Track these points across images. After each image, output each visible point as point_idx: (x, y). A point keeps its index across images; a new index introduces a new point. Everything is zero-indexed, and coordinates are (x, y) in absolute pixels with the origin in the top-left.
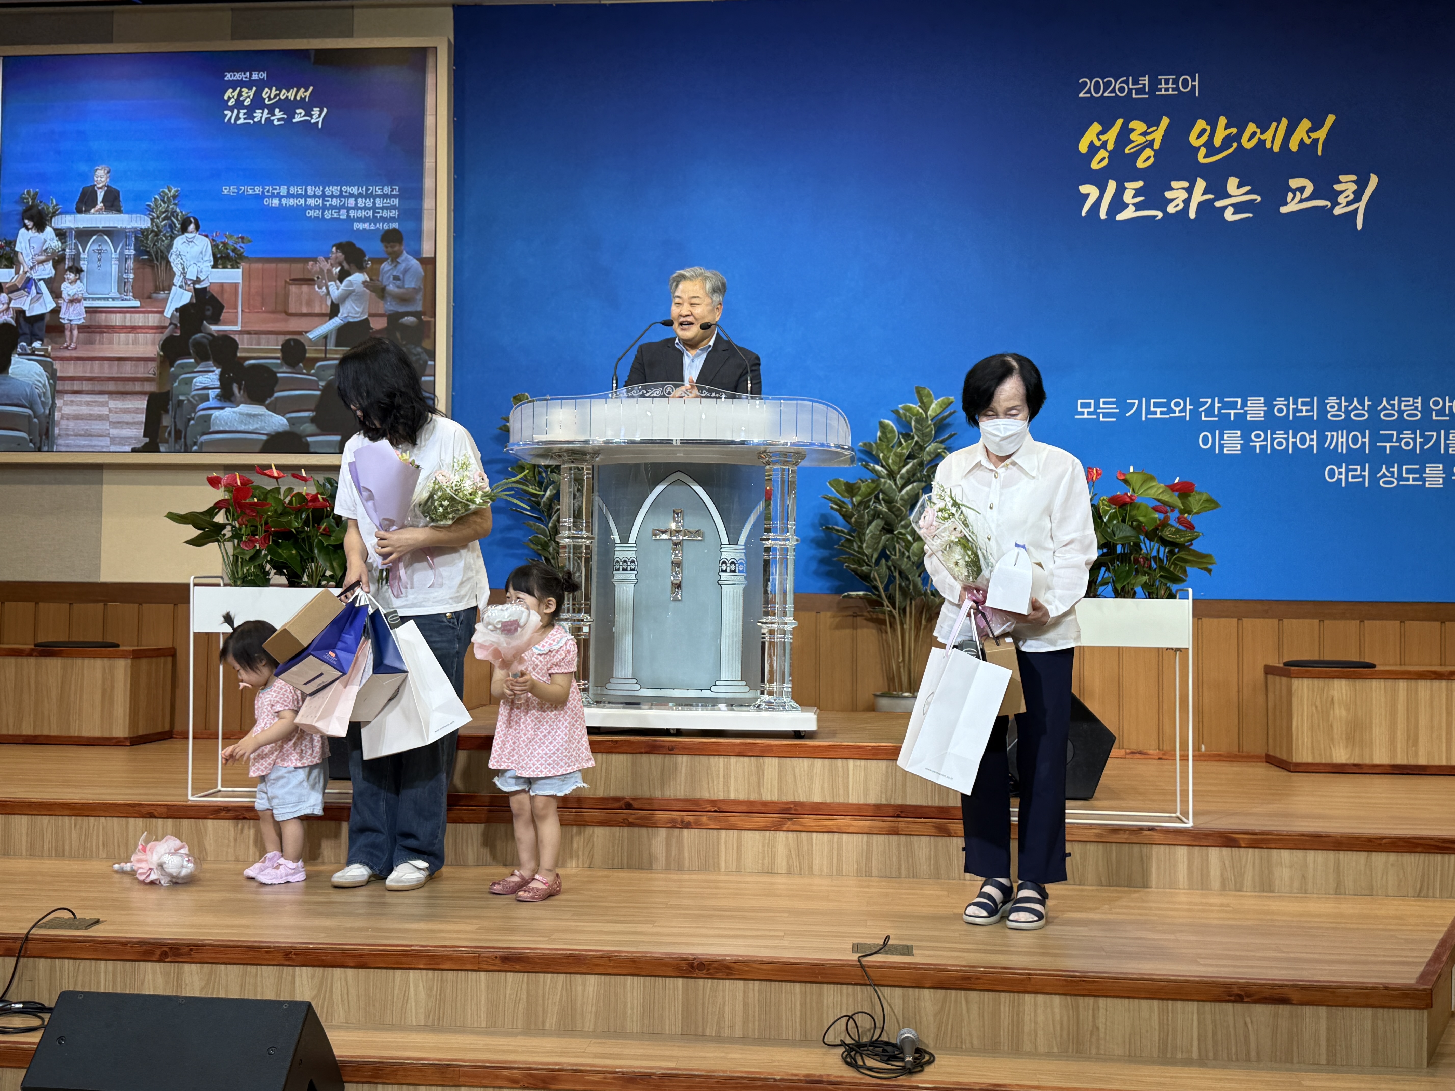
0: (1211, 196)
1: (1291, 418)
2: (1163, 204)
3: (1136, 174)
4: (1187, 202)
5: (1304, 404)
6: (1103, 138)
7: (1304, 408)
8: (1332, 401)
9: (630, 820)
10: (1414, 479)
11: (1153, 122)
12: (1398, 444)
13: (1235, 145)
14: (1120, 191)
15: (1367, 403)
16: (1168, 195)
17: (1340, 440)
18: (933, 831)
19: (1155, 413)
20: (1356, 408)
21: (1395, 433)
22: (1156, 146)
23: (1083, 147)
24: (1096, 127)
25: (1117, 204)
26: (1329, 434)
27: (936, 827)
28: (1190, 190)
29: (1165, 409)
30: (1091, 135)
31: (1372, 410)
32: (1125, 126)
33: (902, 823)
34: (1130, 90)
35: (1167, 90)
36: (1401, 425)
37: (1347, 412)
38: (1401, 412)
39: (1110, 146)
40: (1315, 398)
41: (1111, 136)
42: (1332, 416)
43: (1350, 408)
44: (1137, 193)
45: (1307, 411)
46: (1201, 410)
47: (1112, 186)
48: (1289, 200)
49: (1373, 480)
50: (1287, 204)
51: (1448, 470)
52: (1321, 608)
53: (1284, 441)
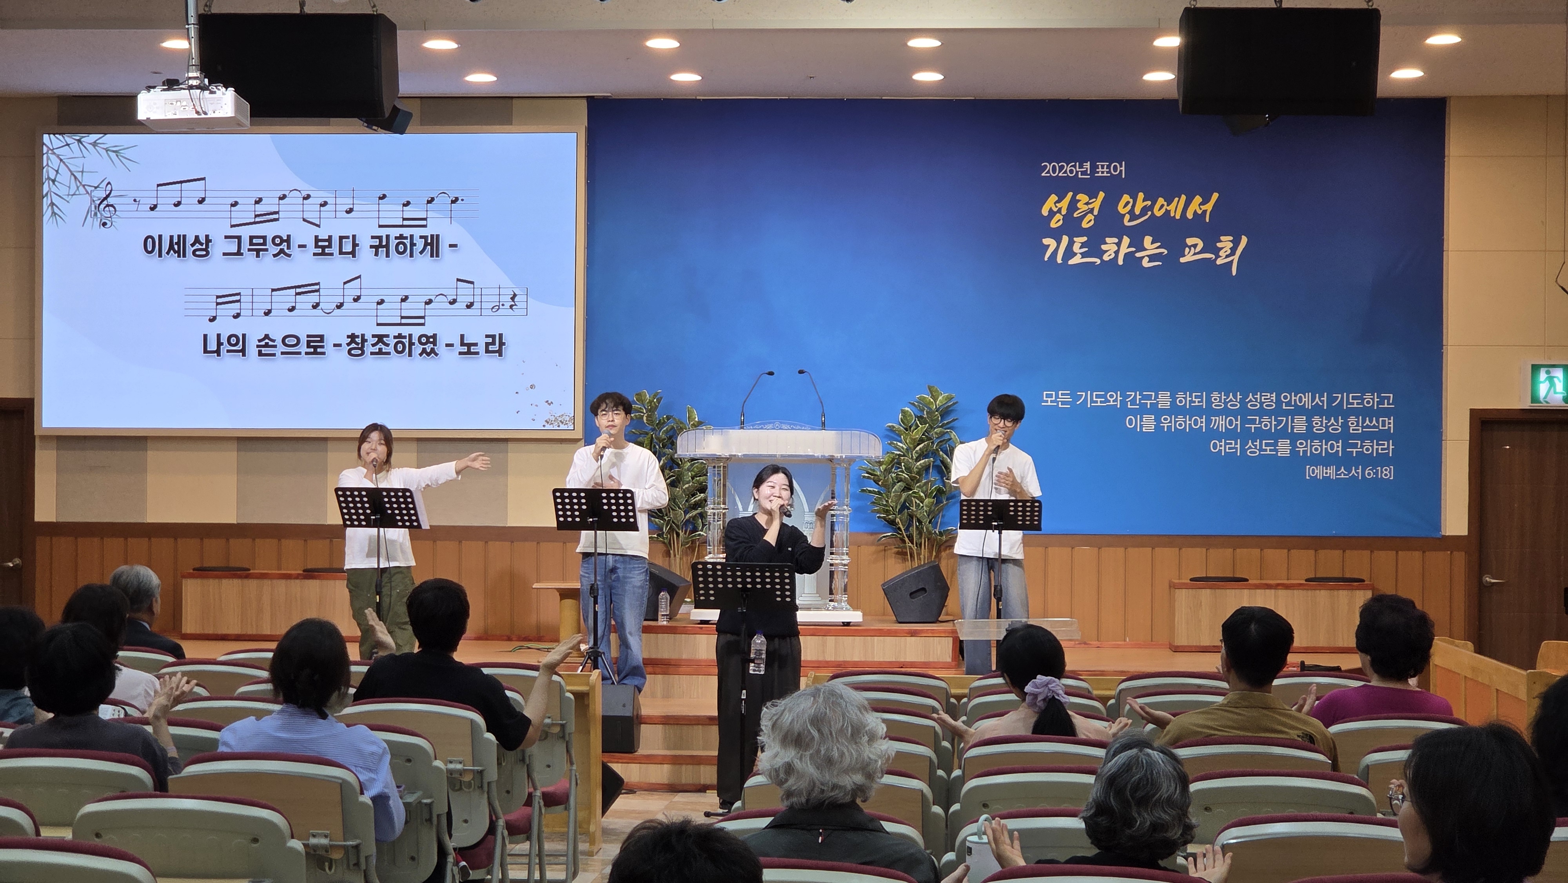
0: (1133, 249)
1: (1188, 407)
2: (1100, 253)
3: (1082, 232)
4: (1117, 253)
5: (1196, 397)
6: (1059, 205)
7: (1197, 400)
8: (1215, 395)
10: (1271, 450)
11: (1093, 195)
12: (1259, 426)
13: (1149, 213)
14: (1071, 243)
15: (1239, 397)
16: (1104, 247)
17: (1221, 422)
19: (1097, 402)
20: (1231, 401)
21: (1258, 418)
22: (1096, 212)
23: (1045, 212)
24: (1054, 198)
25: (1069, 253)
26: (1213, 418)
28: (1118, 244)
29: (1103, 400)
30: (1051, 202)
31: (1242, 401)
32: (1074, 197)
34: (1077, 172)
35: (1103, 172)
36: (1261, 412)
38: (1261, 403)
39: (1064, 212)
40: (1204, 393)
41: (1065, 204)
42: (1215, 406)
43: (1227, 401)
44: (1083, 245)
45: (1199, 402)
46: (1127, 400)
47: (1065, 239)
48: (1186, 253)
49: (1243, 451)
50: (1185, 256)
51: (1293, 444)
52: (1207, 541)
53: (1182, 423)
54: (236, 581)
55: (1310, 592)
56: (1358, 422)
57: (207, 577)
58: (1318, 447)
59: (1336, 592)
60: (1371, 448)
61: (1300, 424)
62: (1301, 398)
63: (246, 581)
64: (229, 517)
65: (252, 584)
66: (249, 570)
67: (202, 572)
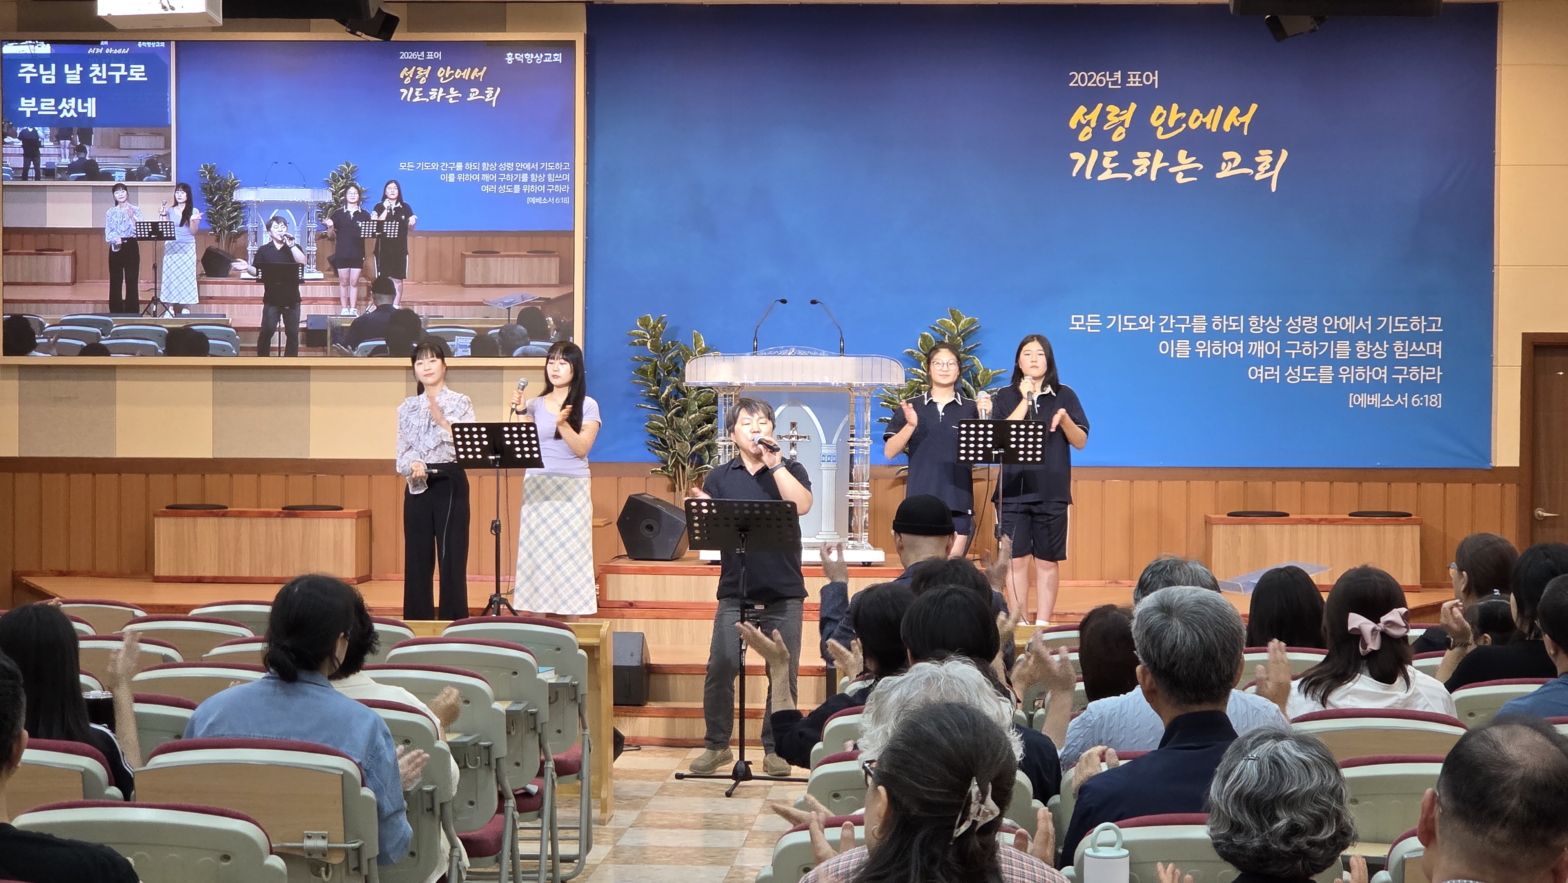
0: (1167, 164)
1: (1224, 332)
2: (1132, 169)
3: (1112, 146)
4: (1149, 168)
5: (1233, 321)
6: (1088, 117)
7: (1234, 324)
8: (1253, 319)
10: (1312, 378)
11: (1124, 107)
12: (1299, 351)
13: (1184, 126)
14: (1101, 158)
15: (1278, 321)
16: (1135, 162)
17: (1259, 348)
19: (1128, 326)
20: (1270, 325)
21: (1298, 343)
22: (1127, 125)
23: (1073, 124)
24: (1082, 109)
25: (1099, 168)
26: (1251, 344)
28: (1151, 159)
29: (1135, 324)
30: (1079, 115)
31: (1282, 326)
32: (1103, 108)
34: (1107, 82)
36: (1302, 337)
37: (1265, 328)
38: (1302, 327)
39: (1093, 124)
40: (1242, 317)
41: (1094, 116)
42: (1255, 330)
43: (1267, 324)
44: (1114, 160)
45: (1236, 326)
47: (1095, 154)
48: (1223, 168)
49: (1283, 378)
50: (1221, 171)
51: (1336, 371)
52: (1245, 473)
53: (1220, 348)
54: (213, 520)
55: (1354, 527)
56: (1404, 347)
57: (181, 516)
58: (1363, 374)
59: (1382, 527)
60: (1416, 374)
61: (1343, 349)
62: (1344, 321)
63: (223, 519)
64: (204, 451)
65: (230, 522)
66: (226, 508)
67: (176, 510)
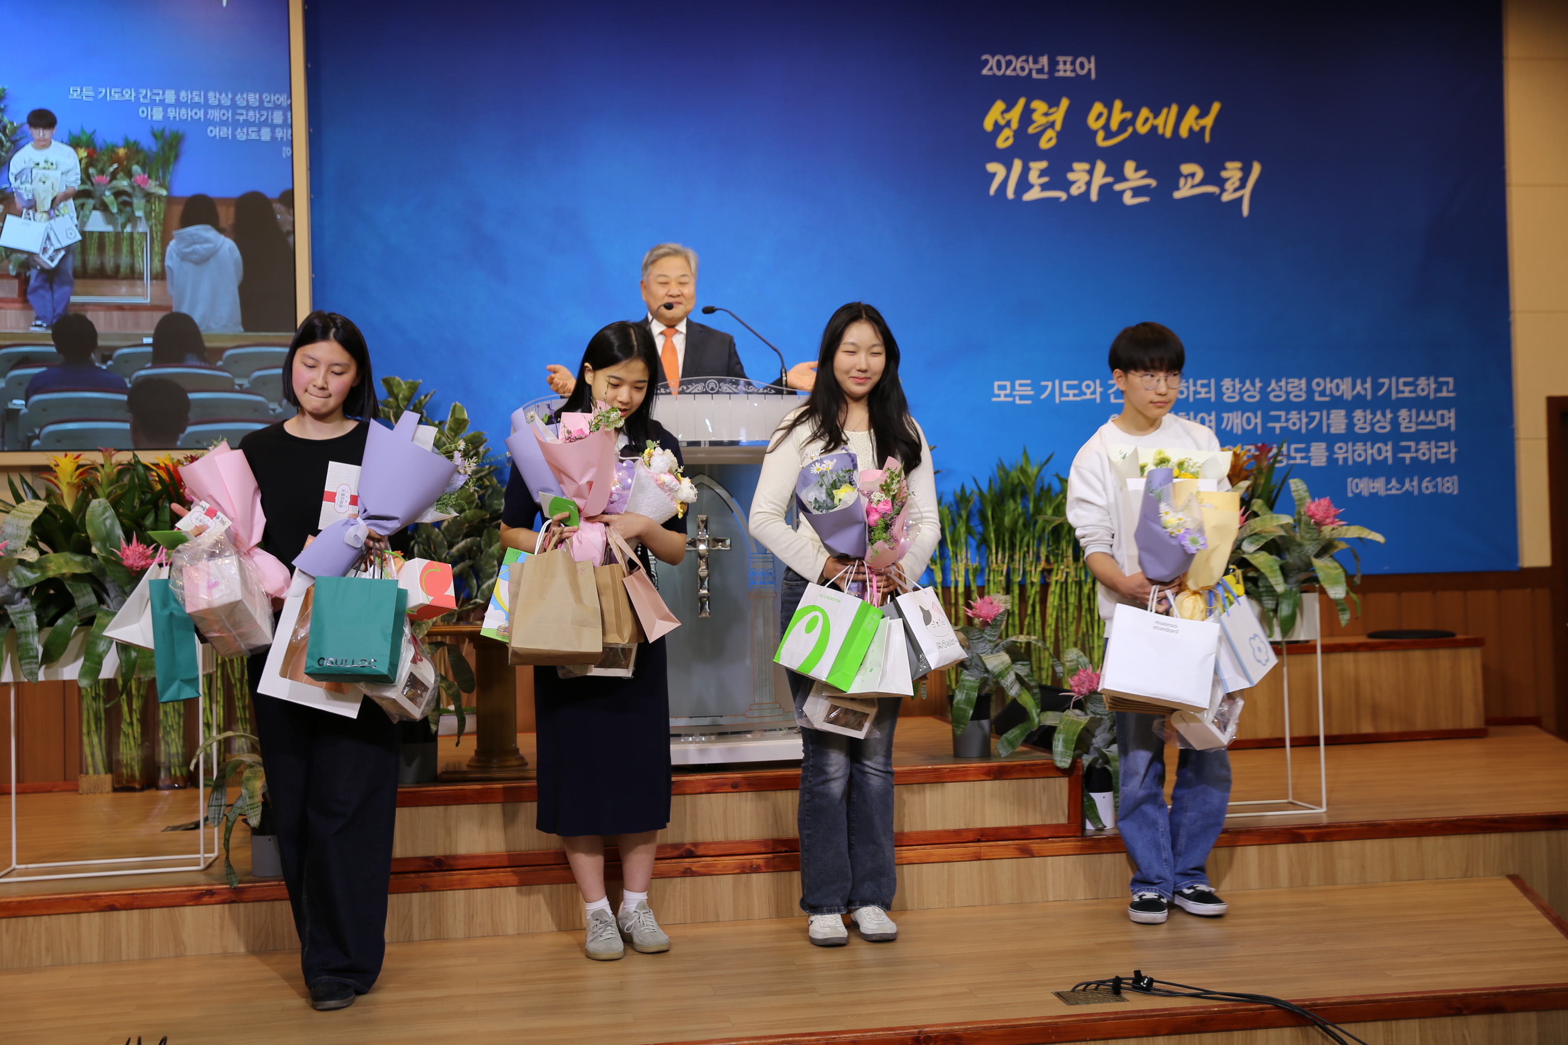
0: (1109, 179)
1: (1191, 399)
2: (1066, 185)
3: (1041, 155)
4: (1089, 184)
5: (1203, 386)
6: (1008, 116)
7: (1204, 390)
8: (1227, 383)
9: (694, 869)
10: (1302, 458)
11: (1054, 103)
12: (1284, 425)
13: (1130, 130)
14: (1026, 170)
15: (1258, 385)
16: (1071, 176)
17: (1236, 421)
18: (1016, 853)
19: (1067, 395)
20: (1248, 390)
21: (1283, 414)
22: (1058, 126)
23: (988, 125)
24: (999, 106)
25: (1024, 185)
26: (1225, 415)
27: (1018, 849)
28: (1091, 172)
29: (1076, 392)
30: (995, 113)
31: (1264, 392)
32: (1027, 106)
33: (984, 847)
34: (1031, 70)
35: (1065, 71)
36: (1288, 406)
37: (1241, 394)
38: (1288, 393)
39: (1015, 125)
40: (1213, 381)
41: (1015, 115)
42: (1229, 397)
43: (1244, 389)
44: (1042, 173)
45: (1206, 393)
46: (1110, 391)
47: (1018, 165)
48: (1181, 185)
51: (1330, 450)
56: (1410, 416)
60: (1427, 451)
61: (1337, 421)
62: (1338, 384)
